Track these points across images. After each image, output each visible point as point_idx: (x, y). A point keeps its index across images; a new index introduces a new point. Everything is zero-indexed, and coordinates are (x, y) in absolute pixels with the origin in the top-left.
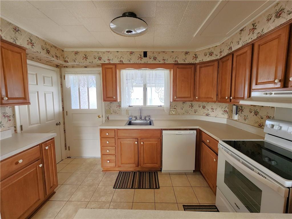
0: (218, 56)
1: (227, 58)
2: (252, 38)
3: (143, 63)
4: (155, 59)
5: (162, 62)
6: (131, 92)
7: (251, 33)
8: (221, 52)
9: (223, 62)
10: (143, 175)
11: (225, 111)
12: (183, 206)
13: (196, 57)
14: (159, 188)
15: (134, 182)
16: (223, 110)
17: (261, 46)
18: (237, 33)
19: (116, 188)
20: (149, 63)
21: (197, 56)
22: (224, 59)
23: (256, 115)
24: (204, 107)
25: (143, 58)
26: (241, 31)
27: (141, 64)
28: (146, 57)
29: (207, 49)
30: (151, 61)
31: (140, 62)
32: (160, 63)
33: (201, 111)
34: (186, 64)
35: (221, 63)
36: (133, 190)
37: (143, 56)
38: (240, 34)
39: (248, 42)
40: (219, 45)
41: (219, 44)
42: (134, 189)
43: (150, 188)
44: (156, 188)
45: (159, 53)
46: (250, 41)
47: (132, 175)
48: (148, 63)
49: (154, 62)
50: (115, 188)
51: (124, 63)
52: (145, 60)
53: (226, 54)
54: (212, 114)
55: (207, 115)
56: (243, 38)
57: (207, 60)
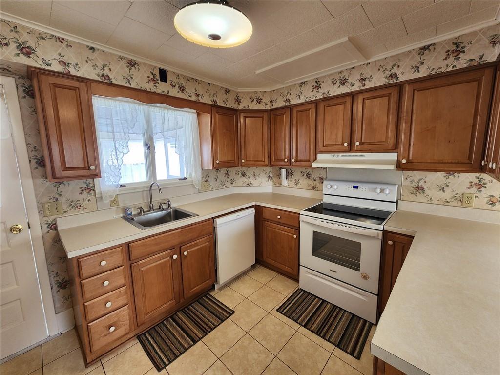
0: (268, 106)
1: (283, 111)
2: (316, 97)
3: (159, 92)
4: (182, 89)
5: (194, 98)
6: (122, 152)
7: (315, 91)
8: (272, 101)
9: (276, 116)
10: (192, 312)
11: (269, 177)
12: (277, 310)
13: (238, 101)
14: (234, 312)
15: (189, 331)
16: (267, 175)
17: (327, 107)
18: (295, 85)
19: (166, 365)
20: (172, 95)
21: (240, 100)
22: (279, 112)
23: (309, 177)
24: (243, 175)
25: (159, 82)
26: (301, 83)
27: (154, 93)
28: (166, 81)
29: (253, 92)
30: (175, 93)
31: (154, 90)
32: (190, 99)
33: (241, 180)
34: (228, 108)
35: (272, 116)
36: (200, 343)
37: (158, 77)
38: (301, 86)
39: (311, 99)
40: (268, 92)
41: (269, 90)
42: (199, 340)
43: (223, 321)
44: (230, 315)
45: (189, 80)
46: (315, 98)
47: (172, 325)
48: (170, 94)
49: (180, 95)
50: (163, 368)
51: (114, 82)
52: (162, 88)
53: (281, 106)
54: (254, 182)
55: (249, 185)
56: (304, 93)
57: (254, 109)
